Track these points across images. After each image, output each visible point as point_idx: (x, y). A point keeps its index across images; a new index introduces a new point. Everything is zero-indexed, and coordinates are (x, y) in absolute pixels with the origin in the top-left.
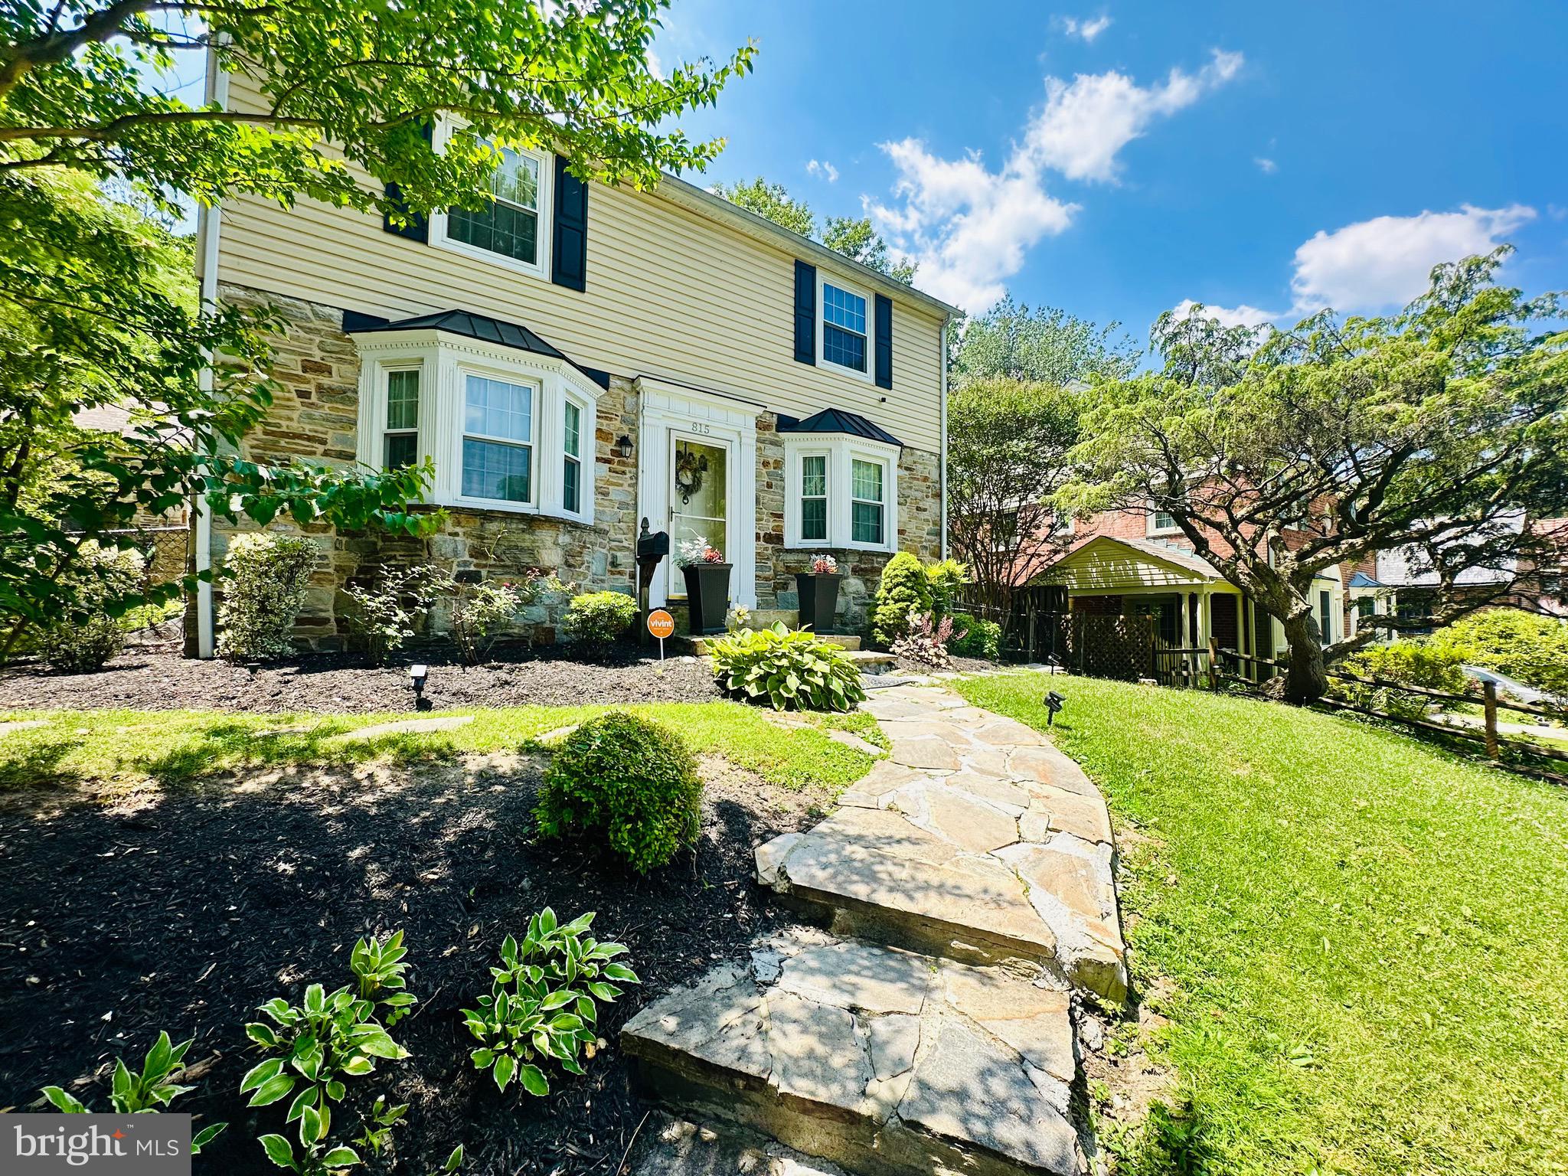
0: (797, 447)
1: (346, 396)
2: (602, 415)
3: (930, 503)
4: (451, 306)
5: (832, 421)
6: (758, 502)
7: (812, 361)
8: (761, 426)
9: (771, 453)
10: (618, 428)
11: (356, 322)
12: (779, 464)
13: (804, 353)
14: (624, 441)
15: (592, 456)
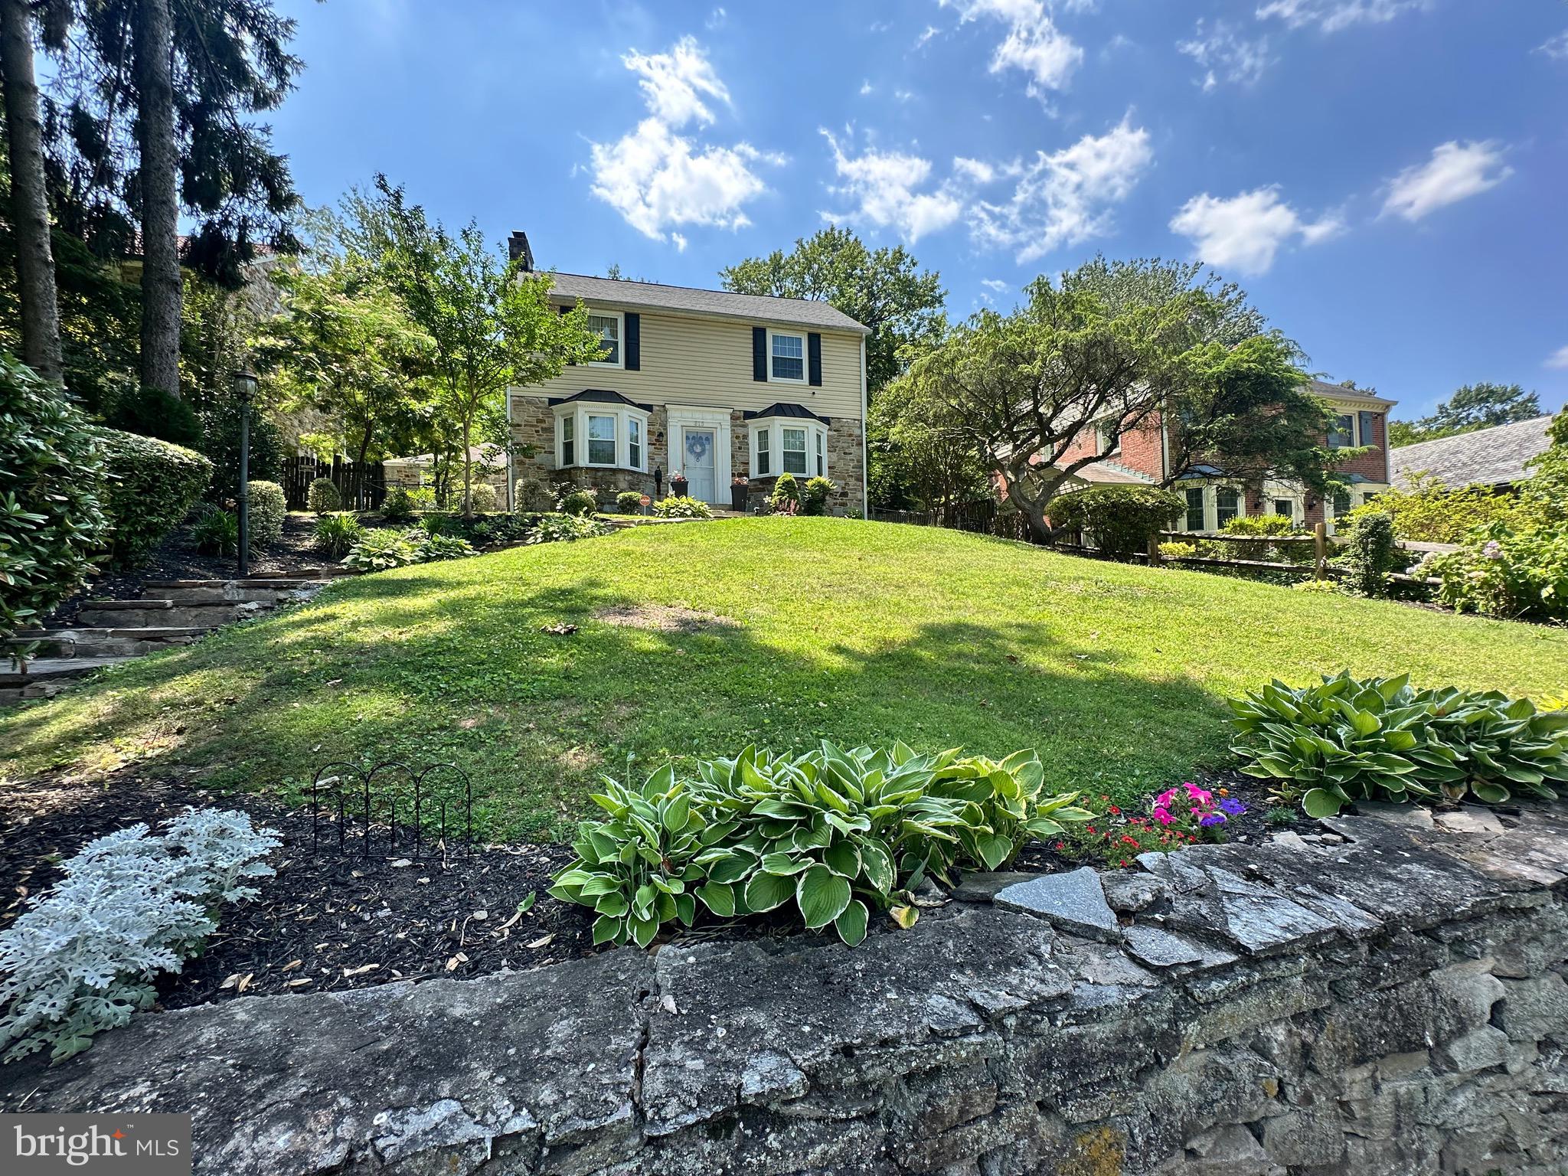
0: (754, 427)
1: (550, 430)
2: (650, 424)
3: (854, 450)
4: (585, 388)
5: (780, 410)
6: (733, 457)
7: (763, 378)
8: (733, 418)
9: (740, 431)
10: (657, 428)
11: (553, 402)
12: (745, 437)
13: (760, 375)
14: (661, 435)
15: (646, 442)
